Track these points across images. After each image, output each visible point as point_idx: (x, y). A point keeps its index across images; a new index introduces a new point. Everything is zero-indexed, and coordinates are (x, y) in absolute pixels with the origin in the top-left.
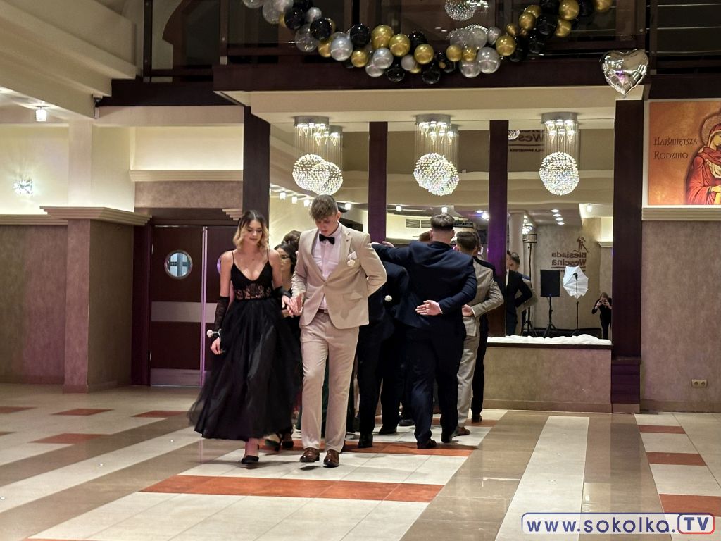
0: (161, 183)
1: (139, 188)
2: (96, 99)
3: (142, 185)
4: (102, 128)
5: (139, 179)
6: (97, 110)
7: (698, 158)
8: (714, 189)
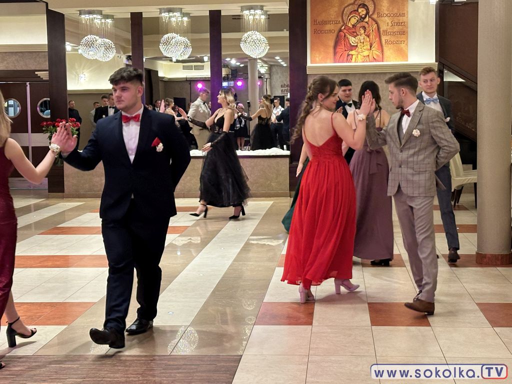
7: (341, 33)
8: (351, 53)
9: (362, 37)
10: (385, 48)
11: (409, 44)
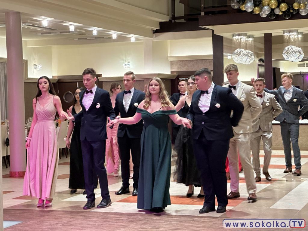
0: (181, 61)
1: (172, 63)
2: (153, 30)
3: (173, 62)
4: (156, 41)
5: (172, 60)
6: (154, 34)
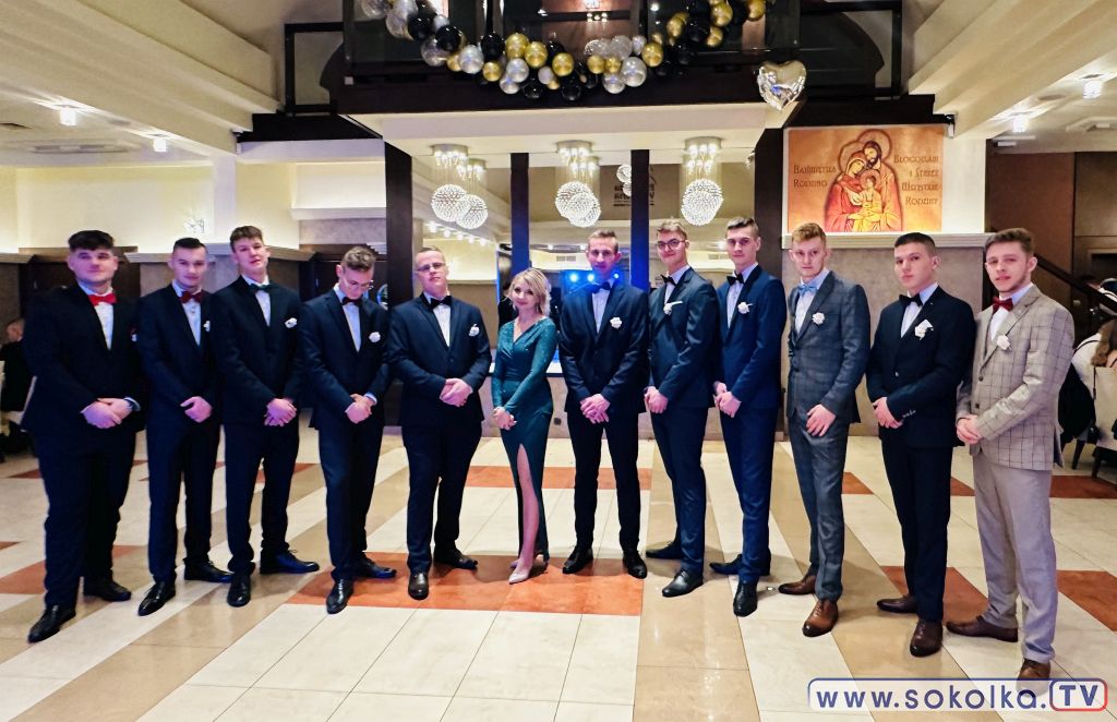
0: (323, 221)
1: (302, 226)
2: (235, 133)
3: (305, 223)
4: (250, 166)
5: (302, 217)
6: (239, 145)
7: (838, 186)
8: (852, 216)
9: (870, 192)
10: (905, 210)
11: (943, 205)
